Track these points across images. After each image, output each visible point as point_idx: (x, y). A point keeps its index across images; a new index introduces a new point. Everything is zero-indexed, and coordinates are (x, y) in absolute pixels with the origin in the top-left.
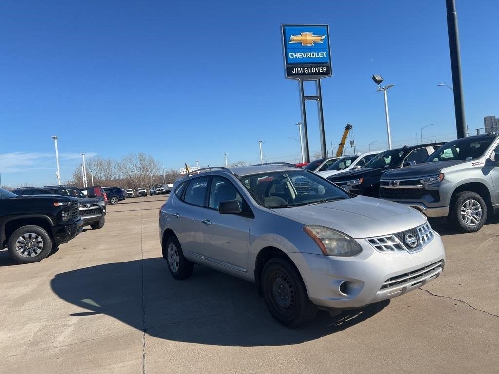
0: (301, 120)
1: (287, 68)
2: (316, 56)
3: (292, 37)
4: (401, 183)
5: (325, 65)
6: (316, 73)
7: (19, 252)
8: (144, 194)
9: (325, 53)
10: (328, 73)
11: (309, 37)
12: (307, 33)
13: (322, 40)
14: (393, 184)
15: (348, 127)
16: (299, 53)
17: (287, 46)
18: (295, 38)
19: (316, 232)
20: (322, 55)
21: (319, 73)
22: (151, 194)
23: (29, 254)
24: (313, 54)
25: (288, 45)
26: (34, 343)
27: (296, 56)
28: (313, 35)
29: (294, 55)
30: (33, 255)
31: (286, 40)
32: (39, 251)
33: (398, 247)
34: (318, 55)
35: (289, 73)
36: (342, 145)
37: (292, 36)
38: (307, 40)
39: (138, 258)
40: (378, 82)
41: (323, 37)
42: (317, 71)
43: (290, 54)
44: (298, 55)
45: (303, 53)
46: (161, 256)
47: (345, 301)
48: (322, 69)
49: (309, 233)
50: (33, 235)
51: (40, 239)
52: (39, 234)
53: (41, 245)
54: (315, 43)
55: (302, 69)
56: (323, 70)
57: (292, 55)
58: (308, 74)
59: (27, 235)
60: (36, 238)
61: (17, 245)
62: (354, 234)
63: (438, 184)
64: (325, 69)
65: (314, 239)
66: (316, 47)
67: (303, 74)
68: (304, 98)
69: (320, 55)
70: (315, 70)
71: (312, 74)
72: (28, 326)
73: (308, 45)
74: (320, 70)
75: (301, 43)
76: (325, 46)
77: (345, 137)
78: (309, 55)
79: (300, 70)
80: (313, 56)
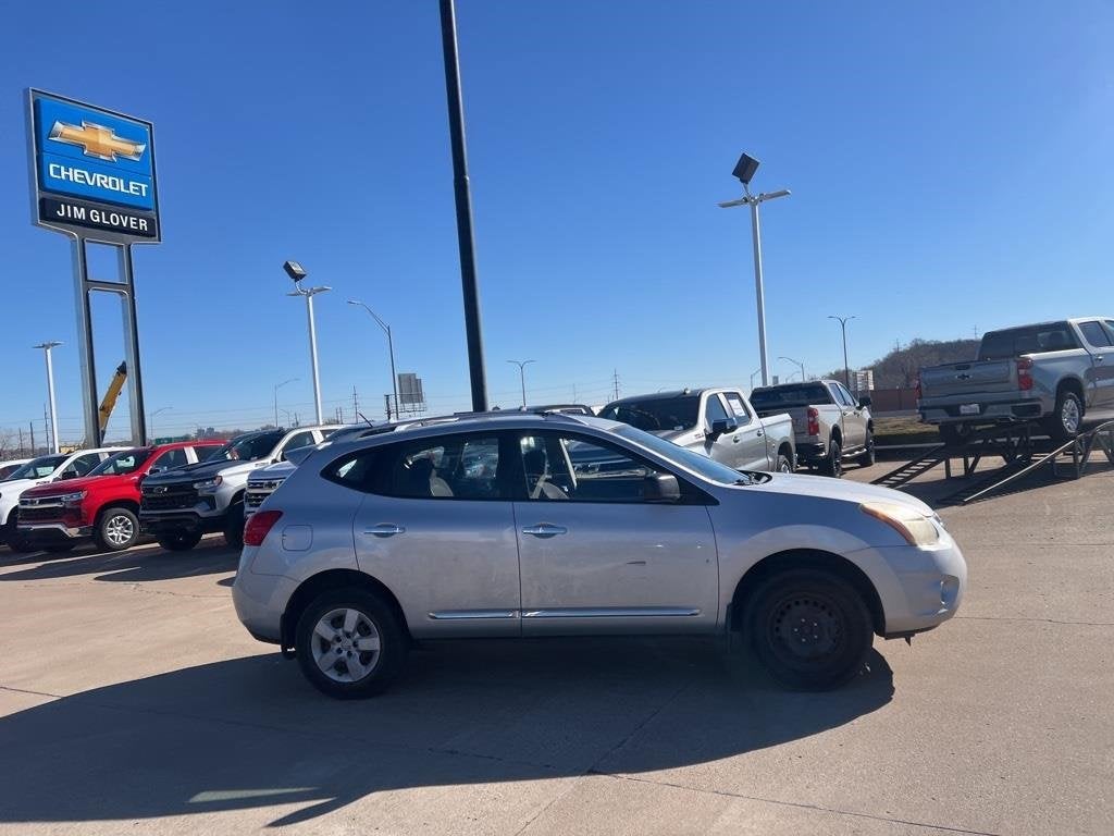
1: (42, 201)
2: (120, 186)
3: (59, 126)
5: (142, 213)
6: (120, 229)
9: (144, 186)
10: (151, 233)
11: (105, 140)
12: (99, 127)
13: (137, 154)
16: (76, 171)
17: (43, 146)
18: (65, 131)
20: (136, 189)
21: (128, 231)
24: (114, 182)
25: (45, 143)
27: (68, 176)
28: (113, 136)
29: (63, 173)
31: (40, 133)
34: (127, 187)
35: (47, 212)
37: (57, 123)
38: (97, 143)
40: (297, 277)
41: (141, 148)
42: (125, 225)
43: (52, 166)
44: (75, 175)
45: (86, 174)
48: (138, 222)
54: (118, 155)
55: (82, 210)
56: (138, 225)
57: (58, 171)
58: (100, 226)
64: (143, 224)
65: (887, 521)
66: (119, 166)
67: (88, 223)
68: (89, 283)
69: (132, 187)
70: (116, 220)
71: (111, 228)
73: (102, 157)
74: (132, 223)
75: (82, 147)
76: (142, 169)
77: (115, 392)
78: (104, 181)
79: (80, 214)
80: (114, 185)
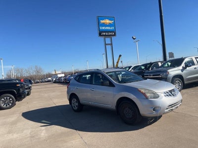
0: (105, 53)
1: (99, 33)
4: (153, 75)
5: (114, 32)
6: (110, 35)
7: (2, 105)
8: (38, 82)
10: (115, 35)
11: (108, 21)
13: (112, 22)
14: (150, 76)
15: (120, 56)
17: (99, 24)
18: (102, 21)
19: (143, 91)
20: (112, 28)
22: (41, 82)
23: (6, 106)
26: (32, 137)
30: (8, 106)
31: (99, 22)
32: (10, 104)
33: (170, 95)
35: (100, 35)
36: (118, 62)
39: (54, 105)
40: (134, 39)
43: (100, 27)
44: (103, 28)
46: (69, 104)
47: (154, 114)
49: (140, 91)
50: (8, 98)
51: (11, 99)
52: (10, 97)
53: (12, 102)
54: (110, 23)
58: (107, 35)
59: (5, 98)
60: (9, 99)
61: (1, 102)
62: (156, 91)
63: (167, 75)
65: (142, 93)
66: (110, 25)
67: (105, 35)
68: (106, 44)
70: (110, 34)
72: (25, 131)
73: (107, 24)
75: (104, 23)
76: (113, 25)
77: (119, 59)
78: (107, 28)
79: (104, 34)
